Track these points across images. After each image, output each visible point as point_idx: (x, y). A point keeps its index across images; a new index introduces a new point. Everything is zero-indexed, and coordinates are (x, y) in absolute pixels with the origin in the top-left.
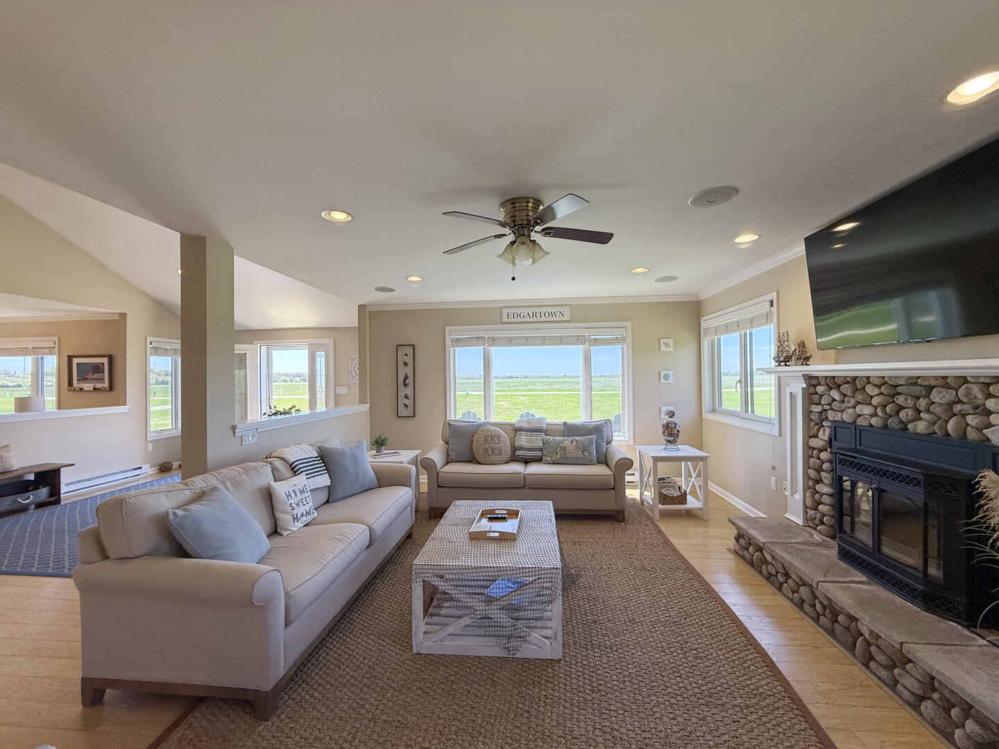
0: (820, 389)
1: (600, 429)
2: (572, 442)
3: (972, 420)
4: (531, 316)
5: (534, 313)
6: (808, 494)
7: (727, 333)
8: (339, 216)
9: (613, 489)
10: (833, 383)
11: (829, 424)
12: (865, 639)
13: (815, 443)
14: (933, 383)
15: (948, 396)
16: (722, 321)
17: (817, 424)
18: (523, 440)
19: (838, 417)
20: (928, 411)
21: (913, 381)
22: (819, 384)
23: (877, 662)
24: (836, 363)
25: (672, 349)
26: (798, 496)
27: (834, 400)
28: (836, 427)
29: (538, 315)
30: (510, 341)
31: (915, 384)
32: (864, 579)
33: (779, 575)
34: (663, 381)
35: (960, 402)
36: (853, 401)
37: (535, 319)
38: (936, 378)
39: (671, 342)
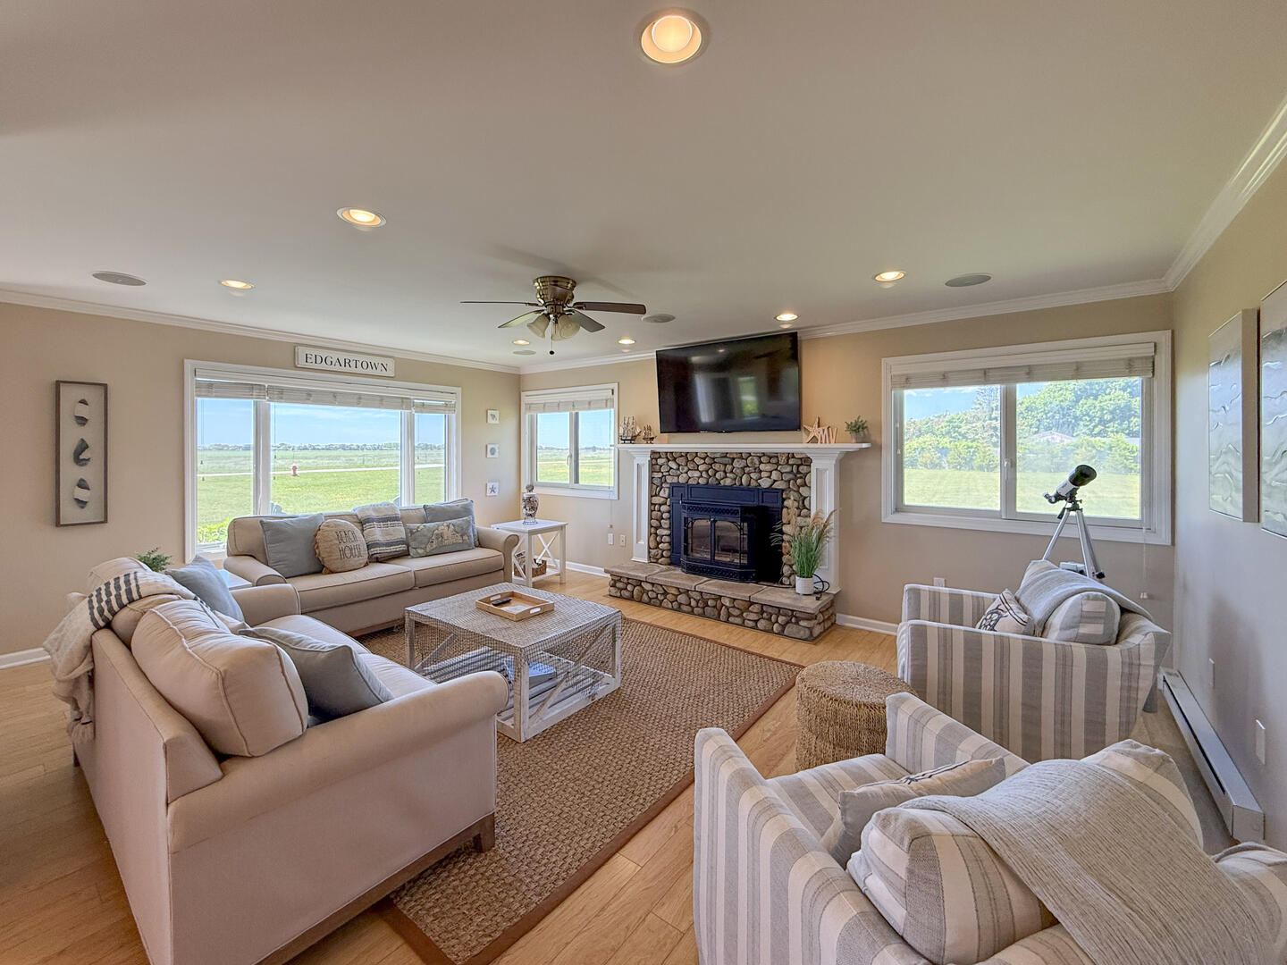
0: (660, 461)
1: (469, 509)
2: (448, 526)
3: (754, 476)
4: (343, 364)
5: (347, 361)
6: (652, 538)
7: (544, 411)
8: (363, 217)
9: (503, 569)
10: (671, 457)
11: (668, 486)
12: (726, 607)
13: (656, 500)
14: (735, 456)
15: (743, 463)
16: (541, 399)
17: (657, 486)
18: (378, 533)
19: (675, 480)
20: (732, 472)
21: (725, 455)
22: (660, 457)
23: (734, 616)
24: (668, 443)
25: (497, 422)
26: (644, 542)
27: (671, 468)
28: (673, 487)
29: (353, 364)
30: (308, 397)
31: (726, 457)
32: (706, 579)
33: (659, 596)
34: (489, 455)
35: (748, 466)
36: (686, 469)
37: (347, 369)
38: (737, 453)
39: (496, 413)
